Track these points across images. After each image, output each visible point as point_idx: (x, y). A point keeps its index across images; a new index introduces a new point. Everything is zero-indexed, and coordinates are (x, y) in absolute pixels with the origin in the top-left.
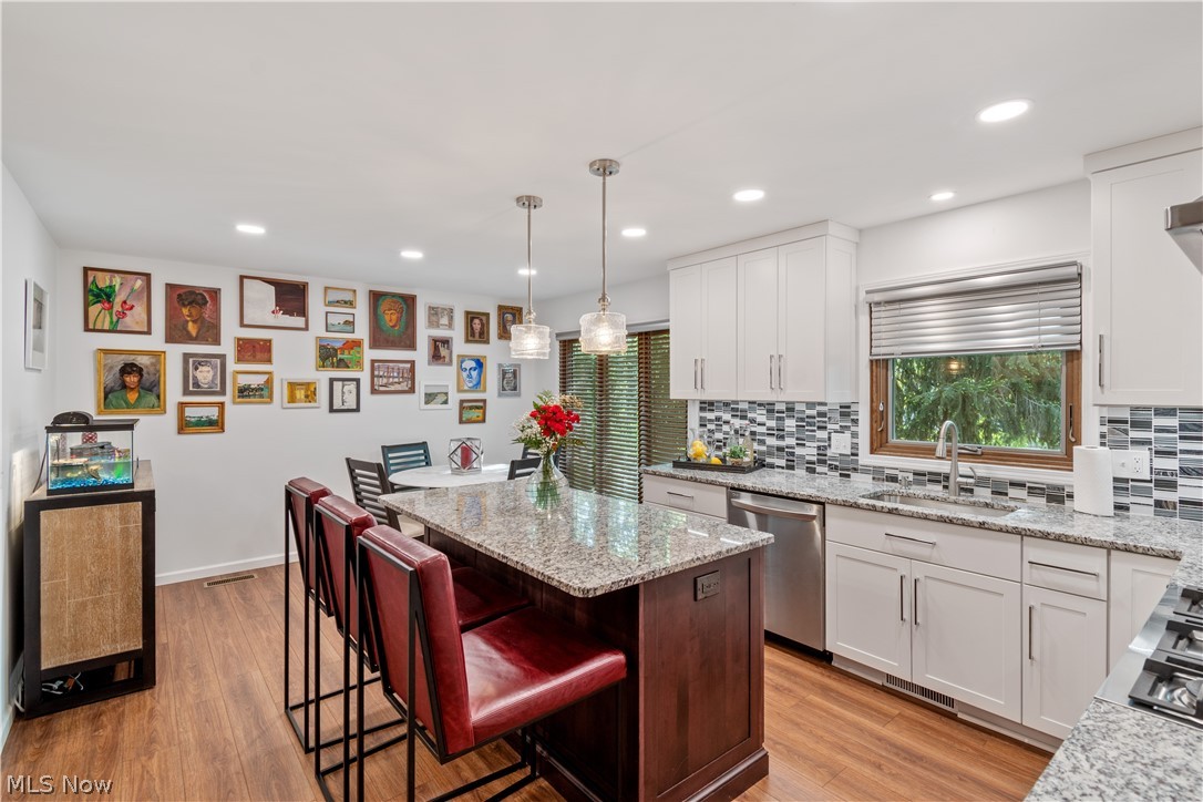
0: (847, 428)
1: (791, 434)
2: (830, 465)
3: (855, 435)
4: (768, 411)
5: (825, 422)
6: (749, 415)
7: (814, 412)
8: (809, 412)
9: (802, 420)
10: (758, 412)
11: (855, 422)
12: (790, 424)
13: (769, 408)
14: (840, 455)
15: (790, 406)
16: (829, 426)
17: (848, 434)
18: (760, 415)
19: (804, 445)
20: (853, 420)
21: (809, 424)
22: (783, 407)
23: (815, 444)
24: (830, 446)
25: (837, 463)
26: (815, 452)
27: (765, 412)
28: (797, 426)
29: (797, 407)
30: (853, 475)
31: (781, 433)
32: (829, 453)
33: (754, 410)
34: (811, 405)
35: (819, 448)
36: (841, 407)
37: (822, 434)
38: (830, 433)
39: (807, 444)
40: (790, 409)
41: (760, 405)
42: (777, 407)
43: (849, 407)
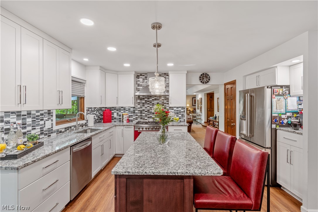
0: (50, 118)
1: (29, 125)
2: (45, 133)
3: (52, 120)
4: (18, 116)
5: (43, 117)
6: (5, 119)
7: (39, 114)
8: (37, 114)
9: (34, 118)
10: (11, 117)
11: (52, 116)
12: (29, 121)
13: (18, 114)
14: (48, 129)
15: (29, 112)
16: (44, 119)
17: (50, 121)
18: (13, 119)
19: (35, 129)
20: (51, 115)
21: (37, 119)
22: (26, 113)
23: (39, 127)
24: (45, 126)
25: (47, 132)
26: (39, 130)
27: (15, 116)
28: (32, 121)
29: (32, 113)
30: (51, 135)
31: (25, 126)
32: (44, 129)
33: (9, 116)
34: (38, 111)
35: (41, 128)
36: (48, 111)
37: (42, 122)
38: (45, 121)
39: (36, 128)
40: (29, 114)
41: (12, 113)
42: (22, 113)
43: (50, 111)
